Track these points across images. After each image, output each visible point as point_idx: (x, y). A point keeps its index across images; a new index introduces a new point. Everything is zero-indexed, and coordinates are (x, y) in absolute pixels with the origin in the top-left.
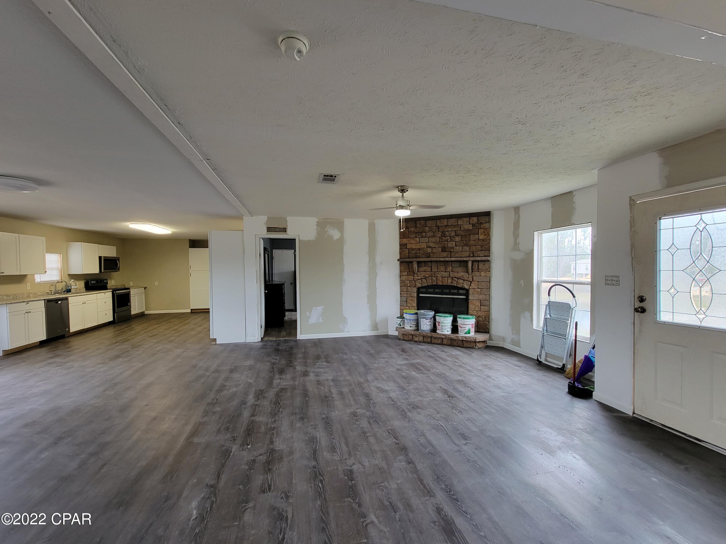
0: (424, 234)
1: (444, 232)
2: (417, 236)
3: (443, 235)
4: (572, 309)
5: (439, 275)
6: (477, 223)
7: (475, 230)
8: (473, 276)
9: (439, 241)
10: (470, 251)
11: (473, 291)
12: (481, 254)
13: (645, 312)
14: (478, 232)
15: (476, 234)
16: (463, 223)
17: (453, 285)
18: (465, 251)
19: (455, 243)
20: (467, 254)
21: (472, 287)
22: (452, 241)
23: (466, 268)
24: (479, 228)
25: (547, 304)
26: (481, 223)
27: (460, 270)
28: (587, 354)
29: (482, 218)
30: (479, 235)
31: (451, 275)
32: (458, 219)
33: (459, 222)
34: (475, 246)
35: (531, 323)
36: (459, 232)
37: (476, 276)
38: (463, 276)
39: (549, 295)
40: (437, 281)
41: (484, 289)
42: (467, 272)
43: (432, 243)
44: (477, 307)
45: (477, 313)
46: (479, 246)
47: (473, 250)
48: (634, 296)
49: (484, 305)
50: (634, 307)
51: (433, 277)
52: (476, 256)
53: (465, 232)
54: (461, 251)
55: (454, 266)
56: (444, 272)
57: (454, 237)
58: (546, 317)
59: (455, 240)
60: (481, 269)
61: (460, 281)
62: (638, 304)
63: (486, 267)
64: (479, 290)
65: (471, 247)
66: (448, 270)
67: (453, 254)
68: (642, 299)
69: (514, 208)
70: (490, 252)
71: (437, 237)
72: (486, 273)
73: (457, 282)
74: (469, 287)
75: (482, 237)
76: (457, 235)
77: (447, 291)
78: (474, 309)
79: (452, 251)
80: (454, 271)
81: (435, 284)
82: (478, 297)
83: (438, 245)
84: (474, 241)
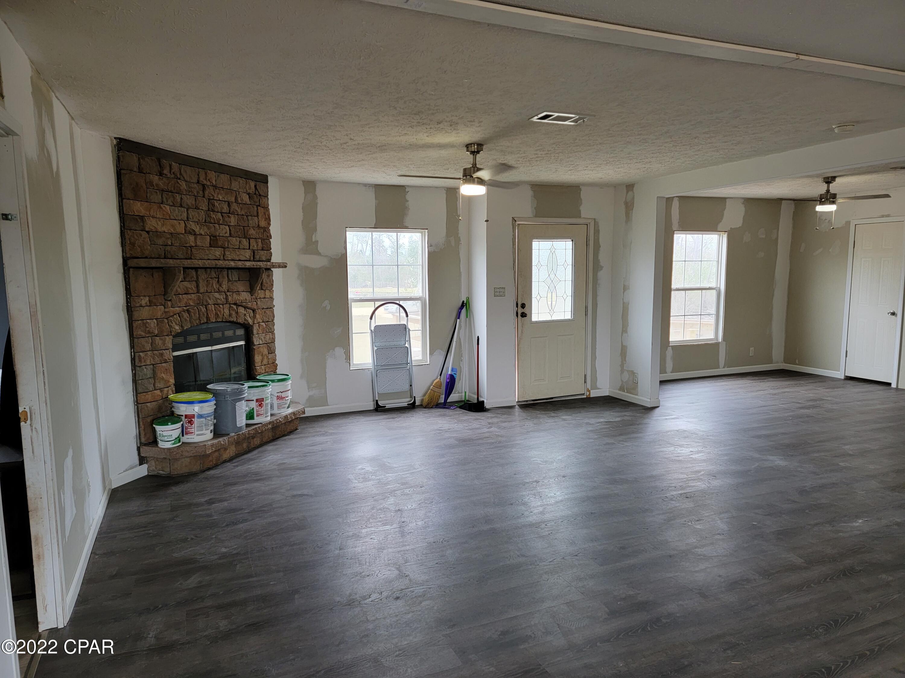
0: (178, 197)
1: (213, 201)
2: (165, 200)
3: (211, 209)
4: (409, 330)
5: (210, 300)
6: (255, 194)
7: (253, 207)
8: (257, 299)
9: (205, 220)
10: (249, 249)
11: (258, 328)
12: (263, 255)
13: (526, 316)
14: (258, 213)
15: (255, 216)
16: (240, 188)
17: (232, 320)
18: (244, 249)
19: (230, 230)
20: (248, 254)
21: (256, 320)
22: (225, 223)
23: (248, 283)
24: (258, 204)
25: (372, 331)
26: (260, 195)
27: (241, 286)
28: (449, 373)
29: (261, 186)
30: (258, 219)
31: (230, 299)
32: (232, 178)
33: (233, 185)
34: (255, 238)
35: (346, 362)
36: (234, 206)
37: (260, 298)
38: (246, 299)
39: (371, 318)
40: (207, 314)
41: (270, 322)
42: (249, 290)
43: (195, 224)
44: (265, 357)
45: (265, 370)
46: (260, 240)
47: (254, 246)
48: (517, 304)
49: (272, 351)
50: (517, 313)
51: (201, 305)
52: (258, 259)
53: (241, 209)
54: (239, 248)
55: (231, 280)
56: (217, 292)
57: (229, 217)
58: (376, 348)
59: (230, 222)
60: (266, 285)
61: (241, 310)
62: (520, 311)
63: (271, 281)
64: (265, 326)
65: (252, 241)
66: (222, 288)
67: (227, 253)
68: (523, 306)
69: (304, 182)
70: (271, 253)
71: (202, 210)
72: (271, 291)
73: (237, 313)
74: (253, 322)
75: (263, 224)
76: (231, 211)
77: (219, 334)
78: (262, 362)
79: (226, 245)
80: (232, 289)
81: (205, 321)
82: (265, 338)
83: (205, 231)
84: (254, 230)
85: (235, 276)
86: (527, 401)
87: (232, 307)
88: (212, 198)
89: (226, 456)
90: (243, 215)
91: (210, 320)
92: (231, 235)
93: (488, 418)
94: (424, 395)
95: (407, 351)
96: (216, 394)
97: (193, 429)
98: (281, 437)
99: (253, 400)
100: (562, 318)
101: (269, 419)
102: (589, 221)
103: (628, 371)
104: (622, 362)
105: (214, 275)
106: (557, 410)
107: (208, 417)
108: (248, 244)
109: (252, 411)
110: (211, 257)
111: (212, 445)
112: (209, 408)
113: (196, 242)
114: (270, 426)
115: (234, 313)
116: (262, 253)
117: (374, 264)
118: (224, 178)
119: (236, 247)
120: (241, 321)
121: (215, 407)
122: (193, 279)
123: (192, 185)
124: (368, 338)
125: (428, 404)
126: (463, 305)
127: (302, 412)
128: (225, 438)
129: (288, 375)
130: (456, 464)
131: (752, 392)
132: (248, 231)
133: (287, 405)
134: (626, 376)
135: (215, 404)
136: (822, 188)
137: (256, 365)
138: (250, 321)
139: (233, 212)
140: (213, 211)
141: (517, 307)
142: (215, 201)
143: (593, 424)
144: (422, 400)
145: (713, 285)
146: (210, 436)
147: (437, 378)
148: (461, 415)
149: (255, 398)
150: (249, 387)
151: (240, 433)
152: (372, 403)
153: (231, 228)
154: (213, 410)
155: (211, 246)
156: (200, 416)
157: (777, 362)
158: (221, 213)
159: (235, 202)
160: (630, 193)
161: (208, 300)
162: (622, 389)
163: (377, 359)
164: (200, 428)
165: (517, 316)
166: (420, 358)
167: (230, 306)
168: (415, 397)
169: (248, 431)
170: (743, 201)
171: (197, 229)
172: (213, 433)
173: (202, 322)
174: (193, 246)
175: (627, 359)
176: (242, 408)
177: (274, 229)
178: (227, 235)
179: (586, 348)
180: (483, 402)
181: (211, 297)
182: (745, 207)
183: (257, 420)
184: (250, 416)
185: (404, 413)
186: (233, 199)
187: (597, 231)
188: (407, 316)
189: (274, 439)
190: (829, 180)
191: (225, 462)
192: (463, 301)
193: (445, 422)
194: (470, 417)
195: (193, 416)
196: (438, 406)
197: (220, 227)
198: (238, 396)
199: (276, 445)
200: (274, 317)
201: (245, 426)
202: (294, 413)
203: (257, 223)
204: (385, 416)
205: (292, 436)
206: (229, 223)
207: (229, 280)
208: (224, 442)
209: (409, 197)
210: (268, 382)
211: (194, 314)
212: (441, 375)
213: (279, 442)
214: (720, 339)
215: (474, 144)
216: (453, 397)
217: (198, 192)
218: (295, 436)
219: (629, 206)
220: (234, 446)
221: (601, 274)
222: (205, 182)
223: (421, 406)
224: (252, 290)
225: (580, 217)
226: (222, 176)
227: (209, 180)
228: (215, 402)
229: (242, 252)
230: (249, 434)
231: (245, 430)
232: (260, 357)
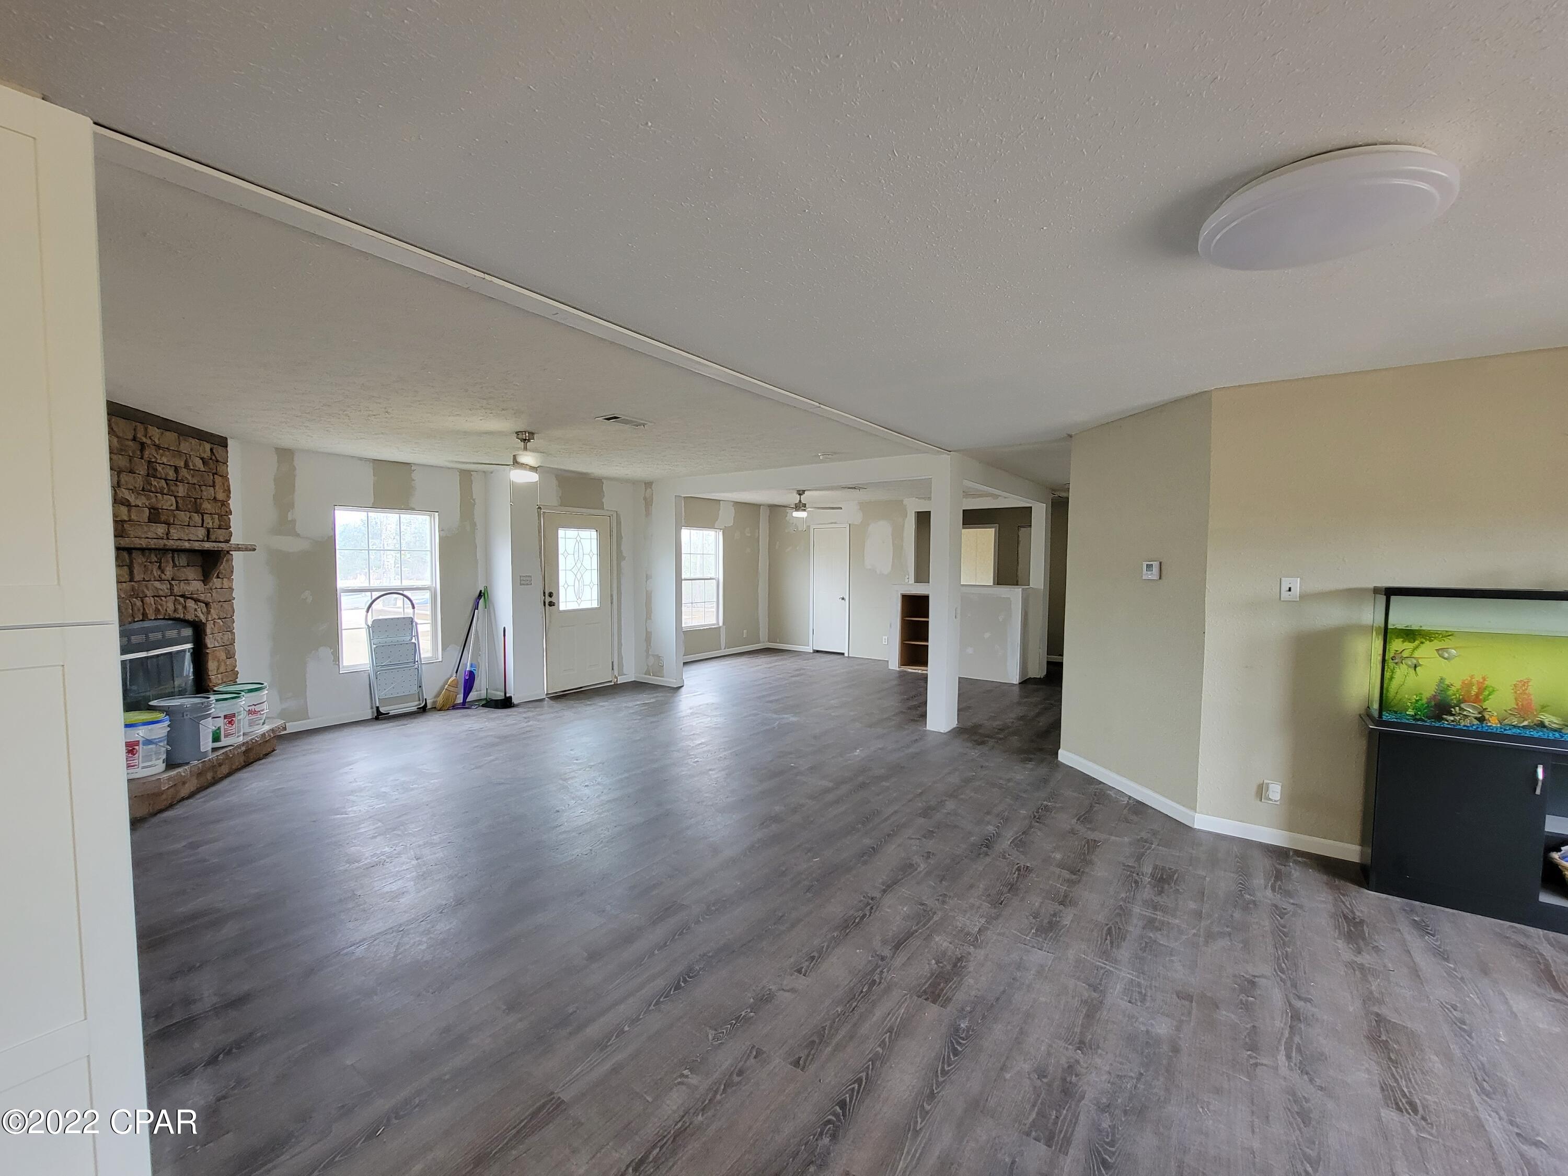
1: (154, 464)
3: (152, 472)
4: (416, 624)
5: (148, 590)
6: (211, 459)
7: (208, 475)
8: (211, 589)
9: (143, 488)
10: (202, 526)
11: (213, 626)
12: (221, 535)
13: (554, 605)
14: (214, 482)
15: (210, 486)
16: (191, 450)
17: (178, 616)
18: (195, 526)
19: (177, 502)
20: (201, 533)
21: (210, 616)
22: (170, 493)
23: (200, 569)
24: (215, 471)
25: (368, 626)
26: (217, 461)
27: (192, 573)
28: (468, 669)
29: (219, 450)
30: (215, 489)
31: (176, 589)
32: (181, 438)
33: (182, 445)
34: (211, 514)
35: (334, 664)
36: (184, 472)
37: (216, 588)
38: (198, 590)
39: (368, 611)
40: (144, 609)
41: (228, 619)
42: (202, 579)
43: (129, 493)
44: (223, 664)
45: (222, 680)
46: (217, 516)
47: (208, 523)
48: (544, 593)
49: (231, 655)
50: (544, 602)
51: (136, 598)
52: (213, 540)
53: (193, 476)
54: (189, 526)
55: (178, 565)
56: (159, 581)
57: (176, 485)
58: (375, 646)
59: (178, 492)
60: (224, 572)
61: (191, 604)
62: (548, 599)
63: (231, 567)
64: (222, 623)
65: (206, 516)
66: (165, 575)
67: (172, 531)
68: (551, 595)
69: (277, 449)
70: (231, 533)
71: (139, 474)
72: (230, 579)
73: (185, 607)
74: (207, 619)
75: (221, 496)
76: (180, 478)
77: (159, 636)
78: (218, 669)
79: (172, 521)
80: (179, 577)
81: (141, 618)
82: (222, 639)
83: (144, 501)
84: (209, 503)
85: (182, 560)
86: (556, 693)
87: (179, 600)
88: (153, 460)
89: (184, 792)
90: (194, 484)
91: (147, 618)
92: (178, 508)
93: (520, 713)
94: (438, 695)
95: (415, 648)
96: (168, 711)
97: (137, 761)
98: (255, 761)
99: (220, 717)
100: (589, 606)
101: (241, 738)
102: (612, 513)
103: (653, 655)
104: (647, 647)
105: (154, 559)
106: (590, 698)
107: (160, 742)
108: (200, 521)
109: (218, 731)
110: (150, 535)
111: (169, 779)
112: (161, 730)
113: (131, 516)
114: (243, 748)
115: (180, 607)
116: (220, 531)
117: (371, 548)
118: (171, 436)
119: (185, 524)
120: (190, 617)
121: (169, 729)
122: (124, 563)
123: (127, 443)
124: (363, 635)
125: (443, 706)
126: (480, 595)
127: (283, 728)
128: (186, 767)
129: (262, 684)
130: (508, 759)
131: (752, 667)
132: (201, 504)
133: (263, 721)
134: (651, 660)
135: (169, 726)
136: (795, 498)
137: (210, 673)
138: (203, 619)
139: (182, 479)
140: (155, 477)
141: (544, 596)
142: (157, 465)
143: (631, 707)
144: (434, 702)
145: (713, 576)
146: (161, 766)
147: (451, 676)
148: (487, 713)
149: (222, 715)
150: (217, 700)
151: (206, 759)
152: (370, 711)
153: (178, 499)
154: (166, 734)
155: (150, 521)
156: (148, 742)
157: (764, 642)
158: (166, 480)
159: (184, 468)
160: (649, 490)
161: (145, 590)
162: (648, 673)
163: (376, 658)
164: (147, 758)
165: (545, 605)
166: (429, 655)
167: (175, 599)
168: (426, 699)
169: (217, 756)
170: (732, 503)
171: (132, 498)
172: (165, 764)
173: (136, 620)
174: (125, 521)
175: (651, 644)
176: (207, 727)
177: (234, 503)
178: (172, 508)
179: (612, 635)
180: (510, 698)
181: (150, 586)
182: (735, 509)
183: (224, 742)
184: (216, 738)
185: (415, 718)
186: (182, 464)
187: (619, 523)
188: (414, 608)
189: (247, 764)
190: (801, 493)
191: (183, 799)
192: (481, 591)
193: (473, 722)
194: (500, 714)
195: (137, 743)
196: (455, 707)
197: (163, 497)
198: (202, 713)
199: (252, 771)
200: (234, 613)
201: (211, 751)
202: (273, 730)
203: (213, 495)
204: (391, 724)
205: (269, 759)
206: (176, 494)
207: (175, 566)
208: (184, 772)
209: (414, 475)
210: (240, 693)
211: (126, 609)
212: (457, 672)
213: (256, 766)
214: (721, 624)
215: (525, 432)
216: (472, 696)
217: (134, 452)
218: (275, 759)
219: (648, 502)
220: (195, 778)
221: (623, 564)
222: (144, 440)
223: (434, 709)
224: (206, 579)
225: (603, 509)
226: (168, 433)
227: (150, 437)
228: (168, 723)
229: (193, 529)
230: (217, 760)
231: (211, 756)
232: (216, 664)
